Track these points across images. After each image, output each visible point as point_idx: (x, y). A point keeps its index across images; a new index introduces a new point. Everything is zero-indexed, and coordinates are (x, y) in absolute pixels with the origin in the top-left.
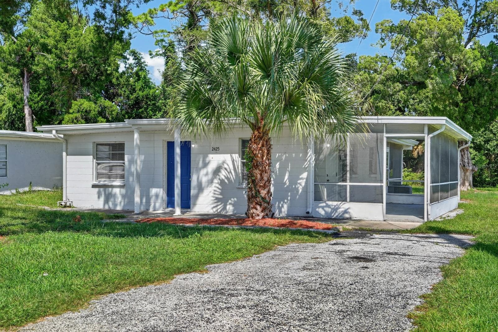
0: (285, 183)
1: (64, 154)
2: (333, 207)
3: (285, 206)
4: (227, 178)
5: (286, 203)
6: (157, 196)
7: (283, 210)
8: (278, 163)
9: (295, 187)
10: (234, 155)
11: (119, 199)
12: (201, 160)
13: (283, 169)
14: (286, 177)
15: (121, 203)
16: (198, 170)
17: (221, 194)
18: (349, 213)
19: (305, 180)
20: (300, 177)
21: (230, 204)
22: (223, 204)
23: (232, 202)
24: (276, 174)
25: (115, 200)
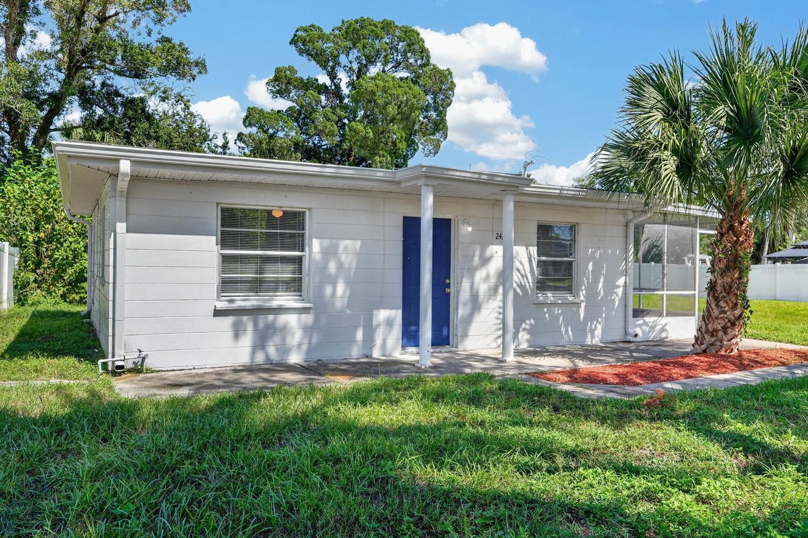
0: (599, 294)
2: (650, 324)
3: (599, 327)
4: (521, 287)
5: (600, 323)
6: (389, 323)
7: (596, 332)
8: (591, 263)
9: (611, 298)
10: (530, 248)
11: (296, 337)
12: (477, 253)
13: (598, 273)
14: (601, 285)
15: (300, 345)
16: (472, 271)
18: (667, 331)
19: (621, 288)
20: (617, 284)
21: (524, 329)
23: (528, 327)
24: (588, 279)
25: (284, 339)
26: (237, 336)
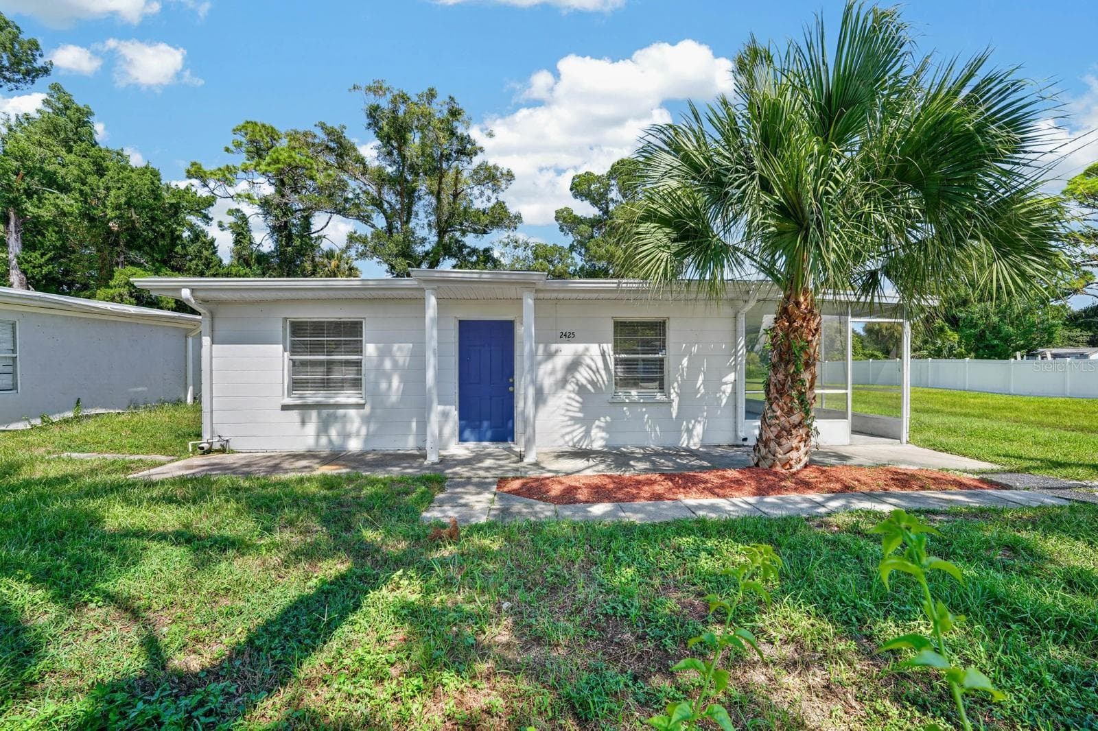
0: (698, 391)
1: (206, 340)
3: (699, 427)
4: (592, 382)
5: (699, 422)
6: (445, 416)
7: (695, 433)
8: (686, 359)
9: (715, 396)
10: (605, 346)
12: (541, 349)
13: (694, 370)
14: (700, 382)
17: (580, 411)
19: (730, 386)
20: (724, 380)
21: (598, 427)
22: (583, 428)
23: (602, 424)
24: (682, 375)
25: (344, 427)
26: (303, 423)
